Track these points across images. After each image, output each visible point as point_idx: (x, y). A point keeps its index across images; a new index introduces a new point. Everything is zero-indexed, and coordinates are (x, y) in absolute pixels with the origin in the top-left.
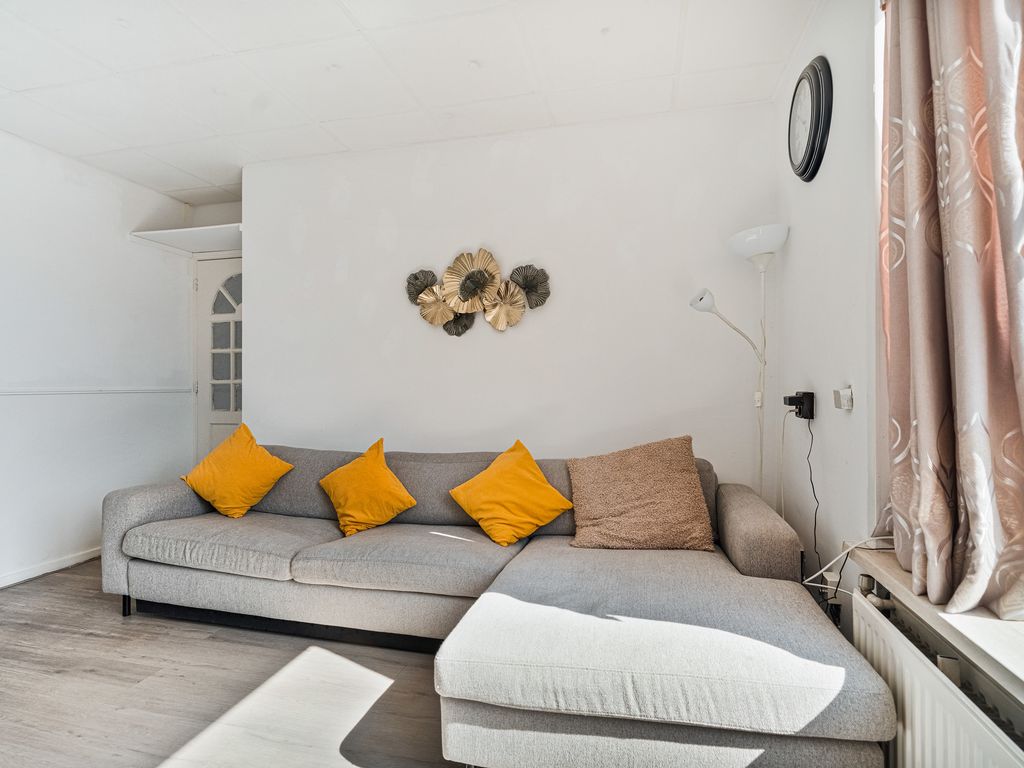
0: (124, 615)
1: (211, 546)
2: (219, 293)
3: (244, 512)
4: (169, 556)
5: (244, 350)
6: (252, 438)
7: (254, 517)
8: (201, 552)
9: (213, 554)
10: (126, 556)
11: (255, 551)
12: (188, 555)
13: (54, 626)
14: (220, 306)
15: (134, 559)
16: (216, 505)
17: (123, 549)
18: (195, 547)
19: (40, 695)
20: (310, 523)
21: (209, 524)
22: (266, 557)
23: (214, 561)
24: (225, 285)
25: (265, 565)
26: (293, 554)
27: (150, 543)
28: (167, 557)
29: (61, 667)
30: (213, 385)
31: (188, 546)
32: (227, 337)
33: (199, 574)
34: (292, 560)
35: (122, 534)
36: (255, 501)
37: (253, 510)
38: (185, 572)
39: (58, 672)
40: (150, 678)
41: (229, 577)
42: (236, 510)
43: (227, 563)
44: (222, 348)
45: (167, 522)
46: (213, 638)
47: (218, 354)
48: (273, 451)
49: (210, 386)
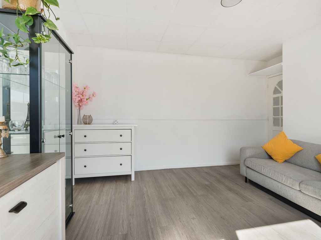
0: (246, 182)
1: (269, 169)
2: (276, 88)
3: (283, 161)
4: (257, 169)
5: (284, 106)
6: (286, 136)
7: (286, 164)
8: (266, 170)
9: (270, 172)
10: (246, 166)
11: (285, 175)
12: (262, 170)
13: (229, 179)
14: (276, 91)
15: (248, 167)
16: (272, 157)
17: (245, 163)
18: (264, 168)
19: (225, 194)
20: (310, 172)
21: (270, 162)
22: (289, 179)
23: (270, 175)
24: (277, 85)
25: (289, 181)
26: (301, 181)
27: (252, 164)
28: (256, 169)
29: (230, 190)
30: (274, 118)
31: (262, 167)
32: (278, 102)
33: (266, 177)
34: (300, 183)
35: (245, 159)
36: (287, 159)
37: (286, 161)
38: (262, 175)
39: (229, 190)
40: (251, 202)
41: (276, 182)
42: (280, 160)
43: (275, 176)
44: (276, 106)
45: (257, 159)
46: (270, 199)
47: (275, 108)
48: (294, 142)
49: (273, 118)
